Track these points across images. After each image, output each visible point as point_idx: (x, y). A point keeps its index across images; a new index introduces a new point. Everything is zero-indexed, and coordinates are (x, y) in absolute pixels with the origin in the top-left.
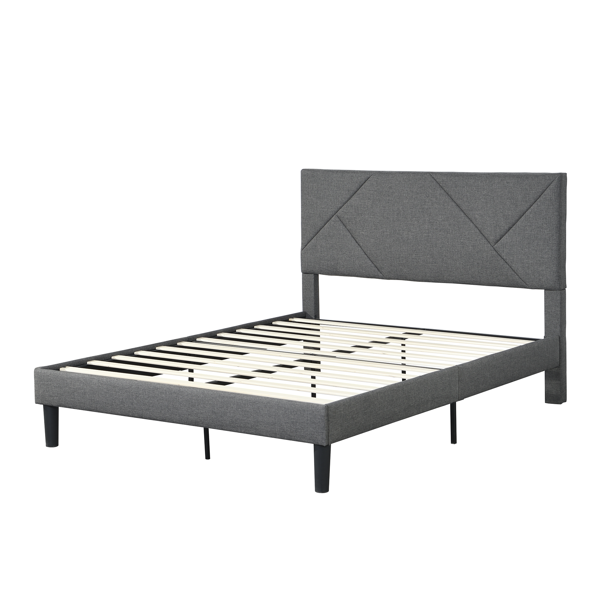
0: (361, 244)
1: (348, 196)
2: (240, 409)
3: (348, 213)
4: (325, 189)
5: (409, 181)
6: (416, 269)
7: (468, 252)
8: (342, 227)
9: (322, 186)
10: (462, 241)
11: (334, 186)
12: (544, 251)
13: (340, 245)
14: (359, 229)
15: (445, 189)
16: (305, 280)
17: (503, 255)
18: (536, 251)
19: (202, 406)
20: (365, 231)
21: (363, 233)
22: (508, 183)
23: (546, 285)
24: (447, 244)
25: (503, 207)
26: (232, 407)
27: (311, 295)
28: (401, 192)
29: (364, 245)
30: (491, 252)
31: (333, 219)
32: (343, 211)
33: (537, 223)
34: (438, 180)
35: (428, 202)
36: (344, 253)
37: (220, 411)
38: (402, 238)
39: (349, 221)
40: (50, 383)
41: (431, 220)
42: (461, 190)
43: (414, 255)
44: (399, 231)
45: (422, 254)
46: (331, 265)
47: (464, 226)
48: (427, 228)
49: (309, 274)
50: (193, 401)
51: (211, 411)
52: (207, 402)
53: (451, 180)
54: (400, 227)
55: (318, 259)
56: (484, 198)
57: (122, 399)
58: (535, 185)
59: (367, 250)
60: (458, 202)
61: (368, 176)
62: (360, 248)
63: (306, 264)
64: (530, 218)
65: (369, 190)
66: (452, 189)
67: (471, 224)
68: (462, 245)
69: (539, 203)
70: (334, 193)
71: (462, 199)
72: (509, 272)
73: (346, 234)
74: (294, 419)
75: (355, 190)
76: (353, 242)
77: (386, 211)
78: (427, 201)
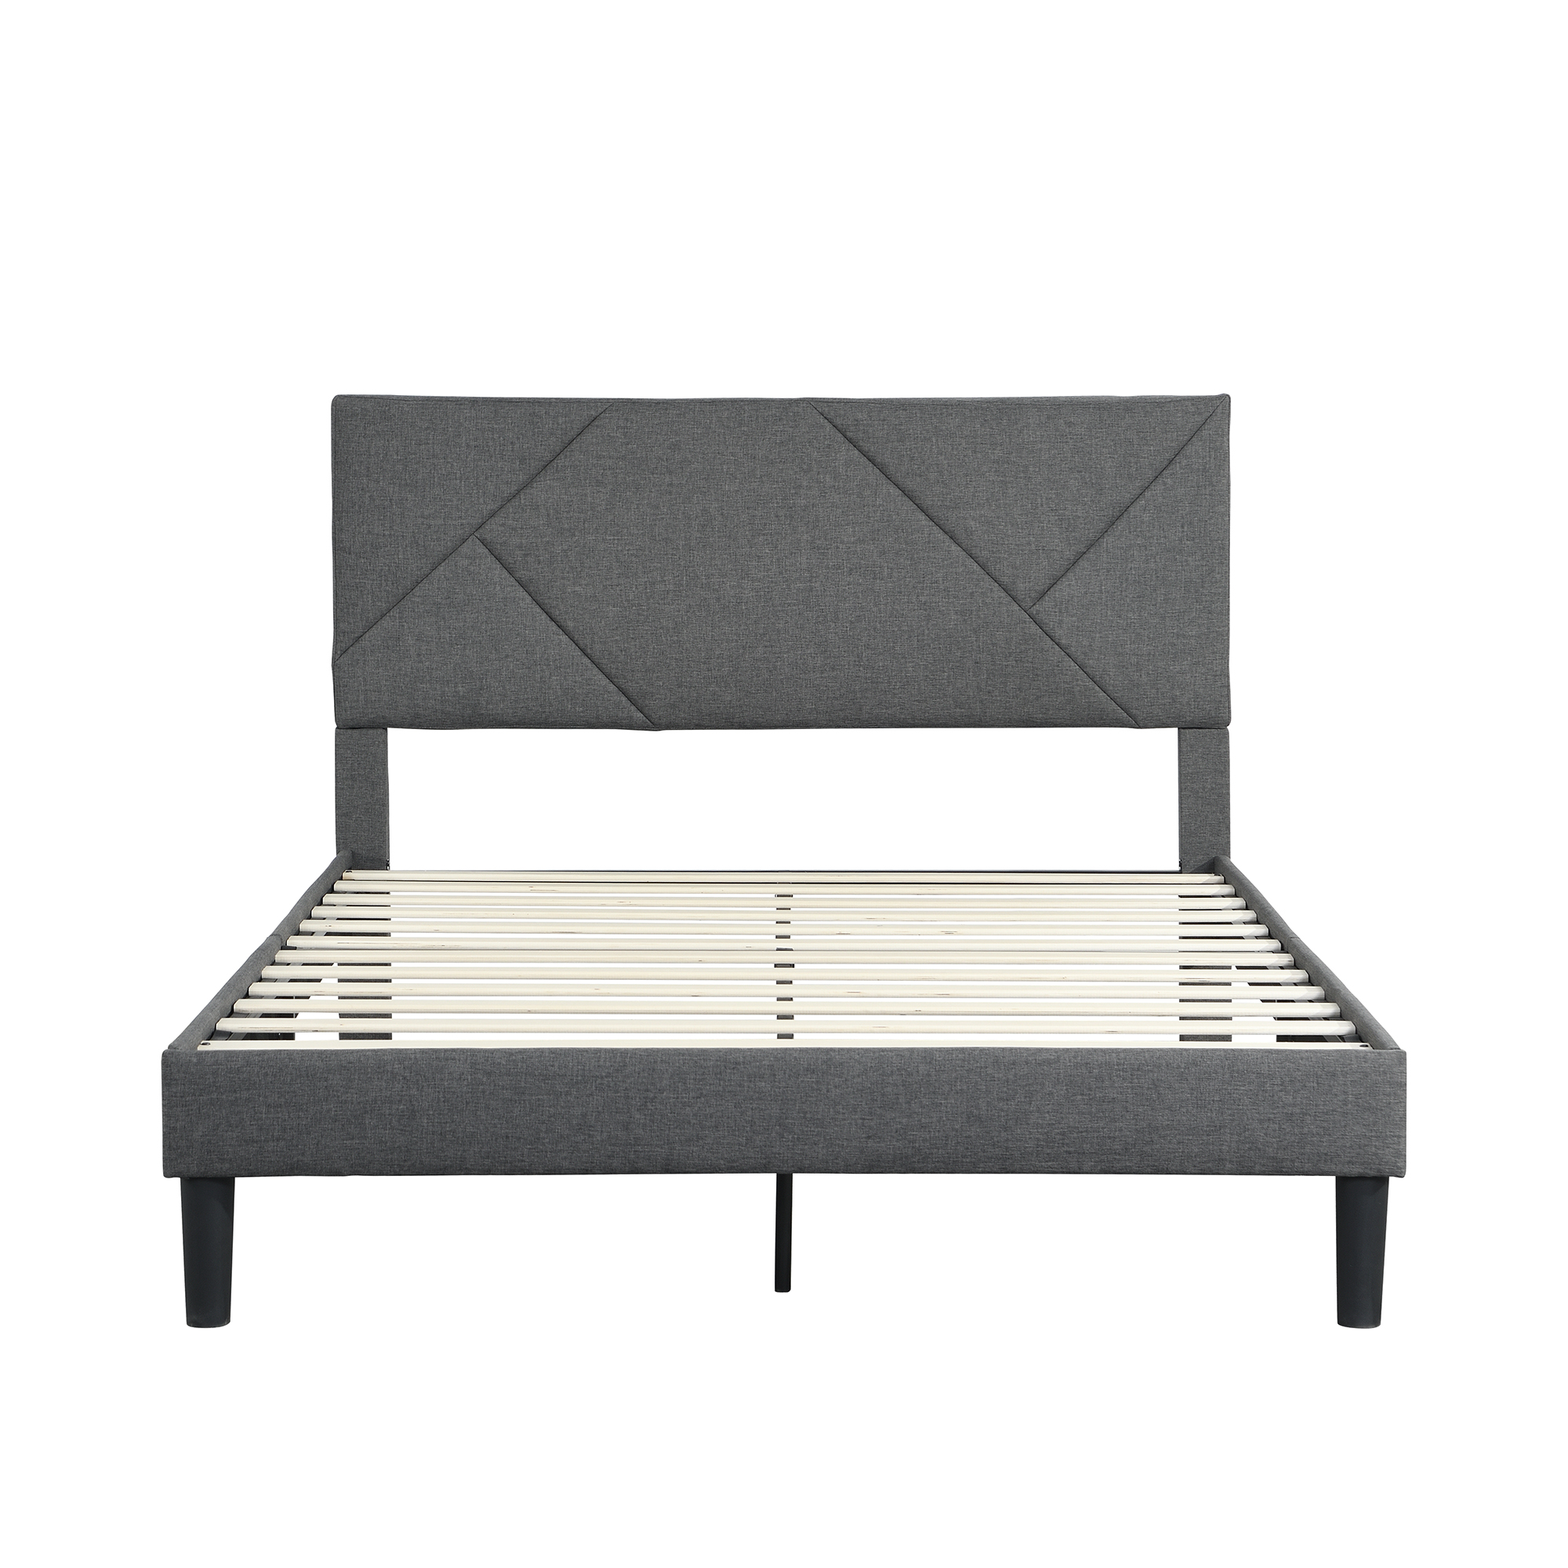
0: (570, 624)
1: (522, 478)
2: (1079, 1097)
3: (522, 528)
4: (434, 455)
5: (740, 425)
6: (766, 691)
7: (945, 630)
8: (498, 572)
9: (423, 447)
10: (923, 599)
11: (468, 446)
12: (1186, 618)
13: (492, 629)
14: (563, 578)
15: (866, 446)
16: (349, 749)
17: (1059, 633)
18: (1164, 618)
19: (925, 1101)
20: (584, 582)
21: (577, 589)
22: (1070, 424)
23: (1192, 715)
24: (875, 609)
25: (1057, 494)
26: (1050, 1094)
27: (372, 796)
28: (715, 458)
29: (581, 628)
30: (1023, 628)
31: (465, 549)
32: (503, 525)
33: (1165, 537)
34: (838, 421)
35: (810, 488)
36: (507, 656)
37: (1002, 1110)
38: (718, 599)
39: (526, 555)
40: (245, 1094)
41: (818, 542)
42: (920, 450)
43: (761, 649)
44: (708, 577)
45: (788, 645)
46: (454, 696)
47: (931, 555)
48: (804, 566)
49: (364, 731)
50: (889, 1089)
51: (964, 1116)
52: (946, 1088)
53: (884, 420)
54: (711, 565)
55: (407, 679)
56: (996, 471)
57: (584, 1115)
58: (1155, 431)
59: (593, 642)
60: (910, 484)
61: (593, 413)
62: (564, 638)
63: (362, 697)
64: (1142, 522)
65: (599, 457)
66: (890, 445)
67: (954, 547)
68: (926, 610)
69: (1169, 481)
70: (469, 469)
71: (921, 476)
72: (1079, 682)
73: (512, 595)
74: (1294, 1105)
75: (548, 456)
76: (541, 620)
77: (663, 518)
78: (805, 484)
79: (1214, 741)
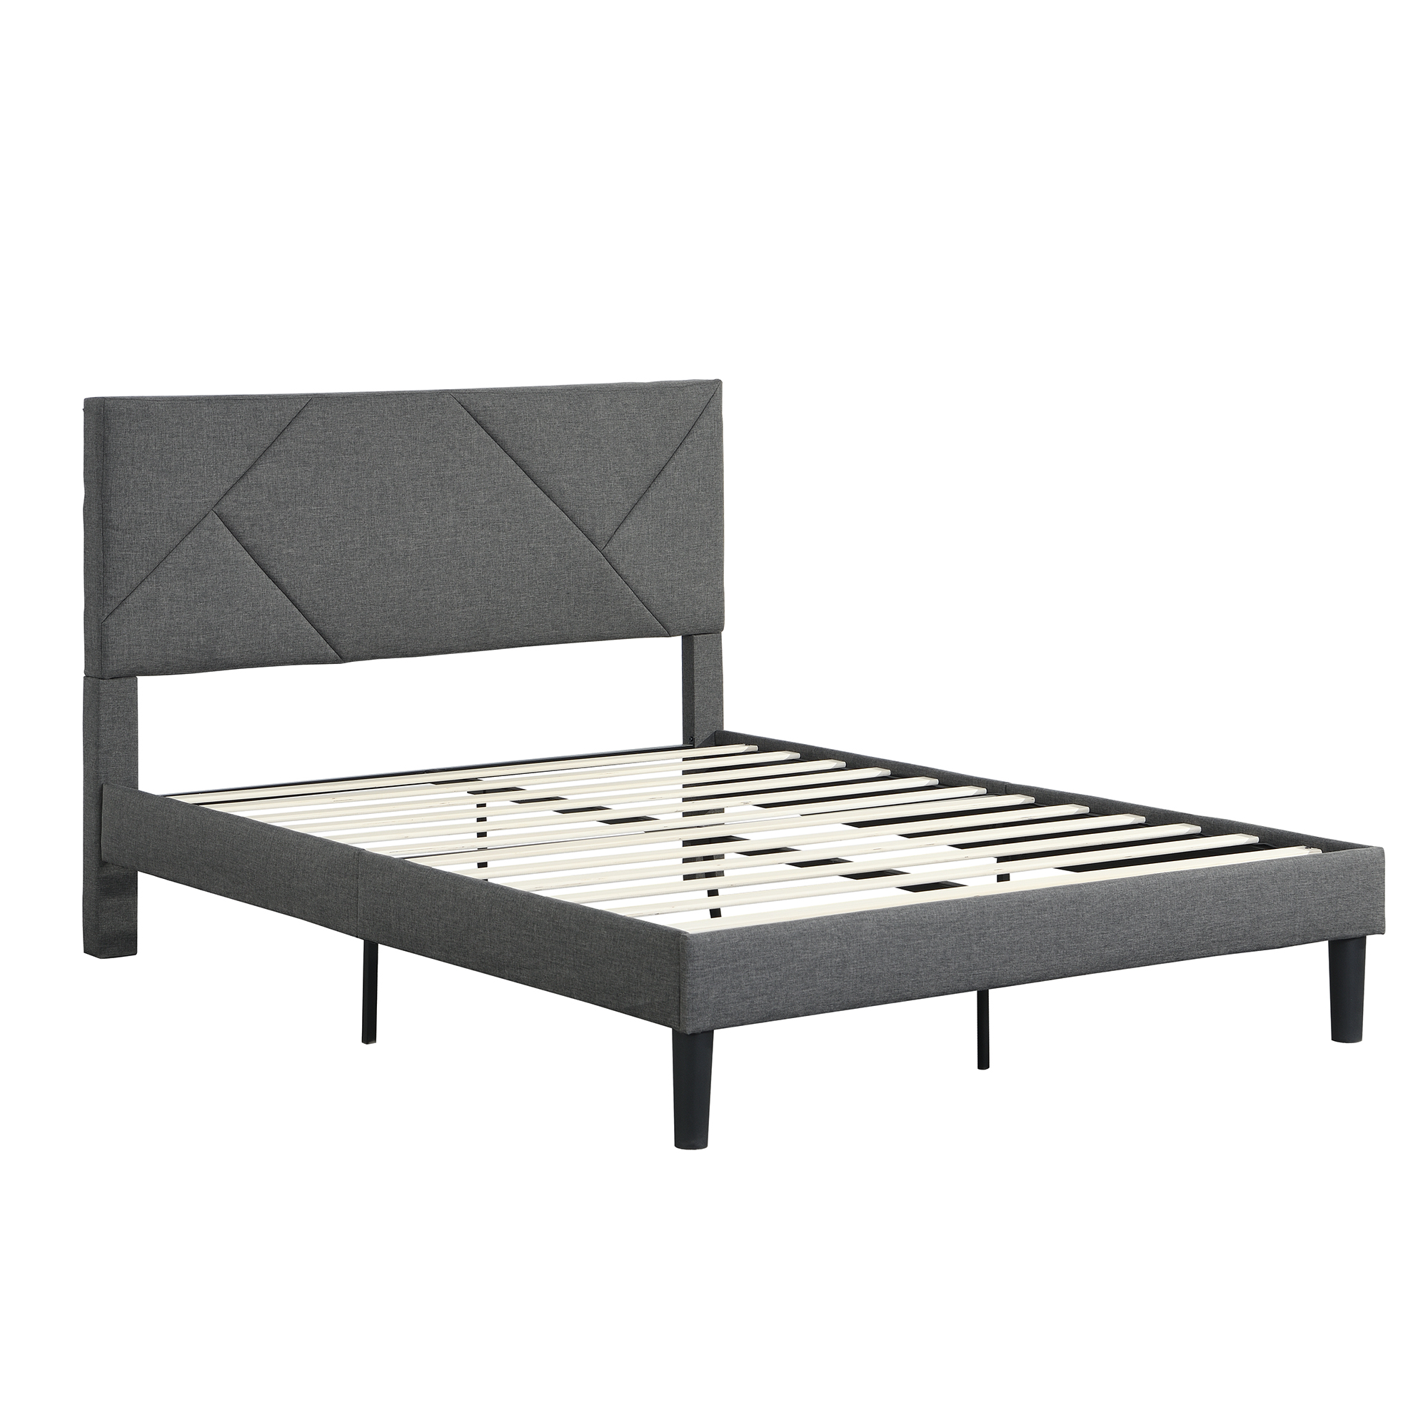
0: (285, 580)
1: (249, 462)
3: (250, 503)
4: (183, 445)
5: (405, 413)
6: (424, 626)
7: (547, 569)
8: (231, 540)
9: (175, 439)
10: (532, 545)
11: (208, 437)
12: (702, 550)
13: (227, 588)
14: (280, 543)
15: (491, 427)
16: (111, 696)
17: (622, 567)
18: (688, 550)
20: (295, 545)
21: (290, 551)
22: (626, 405)
23: (705, 624)
24: (500, 555)
25: (620, 460)
27: (128, 735)
28: (388, 440)
29: (293, 583)
30: (600, 565)
31: (207, 522)
32: (235, 501)
33: (688, 489)
34: (472, 408)
35: (454, 462)
36: (238, 610)
38: (391, 554)
39: (253, 525)
41: (460, 504)
42: (528, 428)
43: (421, 593)
44: (384, 536)
45: (440, 588)
46: (196, 645)
47: (537, 510)
48: (451, 524)
49: (123, 680)
53: (503, 406)
54: (386, 527)
55: (162, 633)
56: (579, 444)
58: (680, 409)
59: (301, 594)
60: (522, 456)
61: (299, 407)
62: (279, 591)
63: (126, 651)
64: (674, 479)
65: (306, 443)
66: (508, 426)
67: (552, 504)
68: (534, 554)
69: (690, 447)
70: (210, 457)
71: (529, 449)
72: (635, 604)
73: (242, 558)
75: (268, 443)
76: (263, 578)
77: (352, 490)
78: (451, 458)
79: (714, 643)
